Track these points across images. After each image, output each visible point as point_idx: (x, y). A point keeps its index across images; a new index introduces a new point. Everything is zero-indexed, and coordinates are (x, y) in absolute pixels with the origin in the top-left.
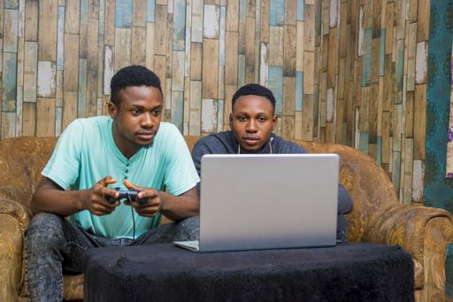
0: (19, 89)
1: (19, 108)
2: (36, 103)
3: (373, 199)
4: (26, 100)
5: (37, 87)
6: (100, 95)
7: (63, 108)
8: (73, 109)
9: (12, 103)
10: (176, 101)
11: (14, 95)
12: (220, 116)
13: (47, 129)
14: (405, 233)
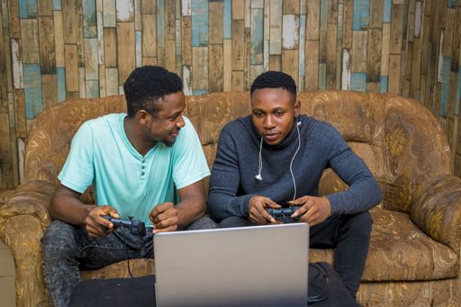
0: (99, 14)
1: (100, 34)
2: (116, 28)
3: (424, 167)
4: (106, 25)
5: (116, 12)
6: (178, 16)
7: (142, 32)
8: (152, 32)
9: (93, 29)
10: (256, 18)
11: (94, 21)
12: (302, 31)
13: (128, 53)
14: (443, 220)
